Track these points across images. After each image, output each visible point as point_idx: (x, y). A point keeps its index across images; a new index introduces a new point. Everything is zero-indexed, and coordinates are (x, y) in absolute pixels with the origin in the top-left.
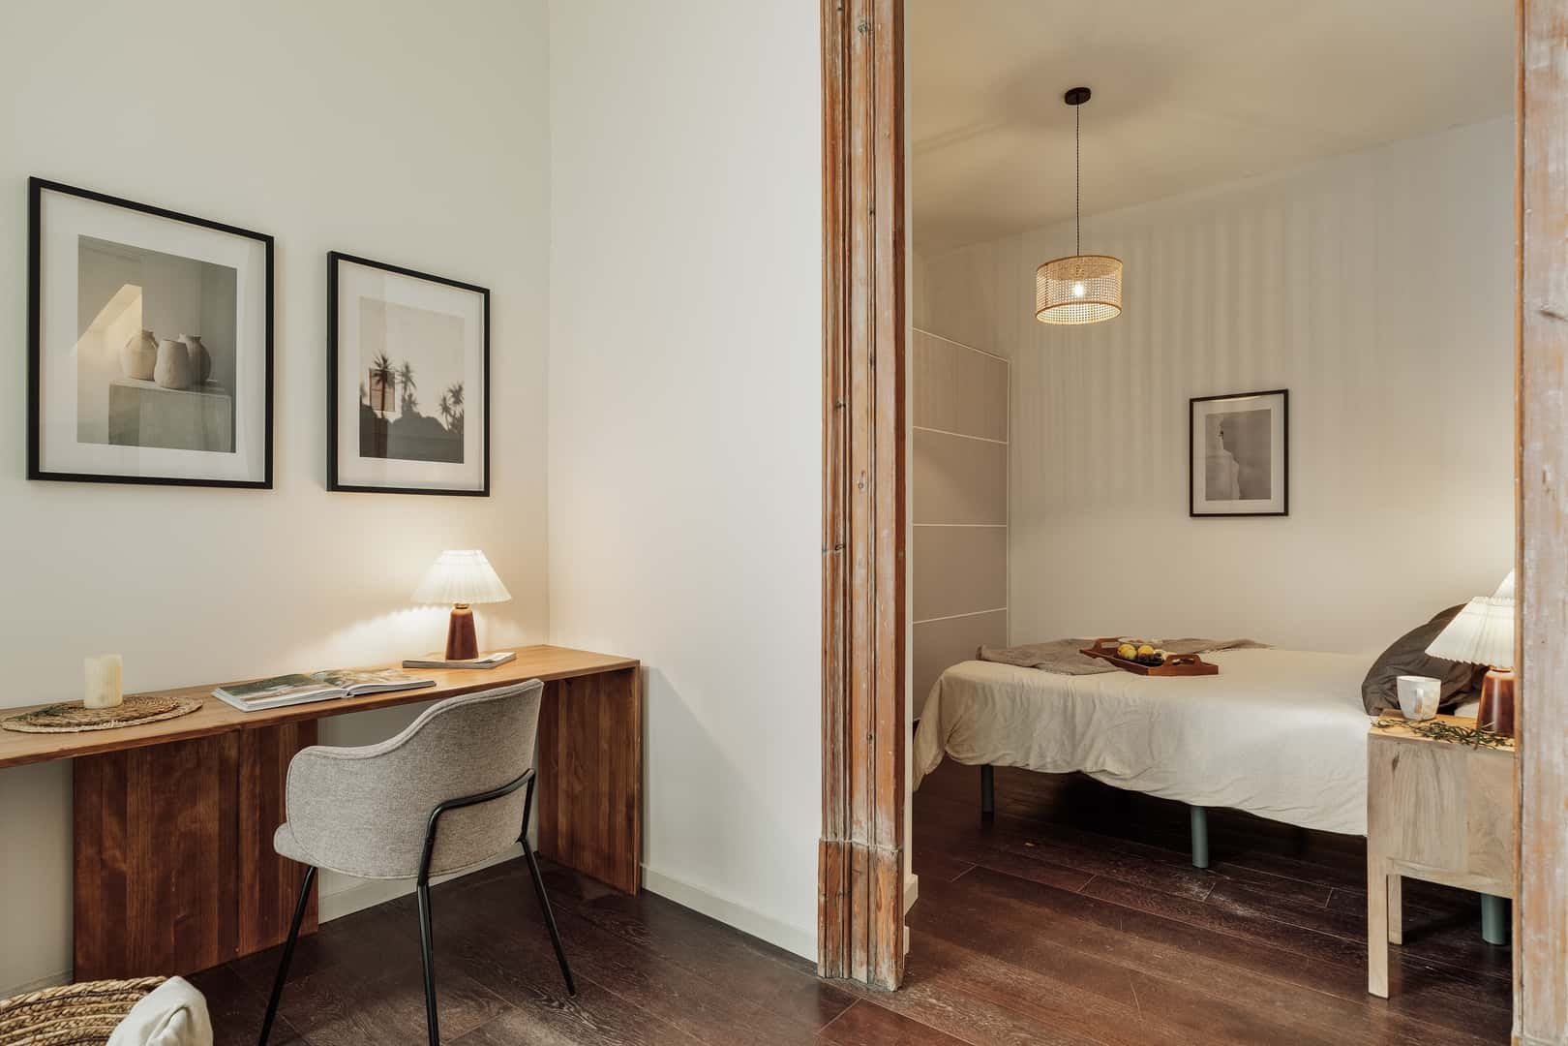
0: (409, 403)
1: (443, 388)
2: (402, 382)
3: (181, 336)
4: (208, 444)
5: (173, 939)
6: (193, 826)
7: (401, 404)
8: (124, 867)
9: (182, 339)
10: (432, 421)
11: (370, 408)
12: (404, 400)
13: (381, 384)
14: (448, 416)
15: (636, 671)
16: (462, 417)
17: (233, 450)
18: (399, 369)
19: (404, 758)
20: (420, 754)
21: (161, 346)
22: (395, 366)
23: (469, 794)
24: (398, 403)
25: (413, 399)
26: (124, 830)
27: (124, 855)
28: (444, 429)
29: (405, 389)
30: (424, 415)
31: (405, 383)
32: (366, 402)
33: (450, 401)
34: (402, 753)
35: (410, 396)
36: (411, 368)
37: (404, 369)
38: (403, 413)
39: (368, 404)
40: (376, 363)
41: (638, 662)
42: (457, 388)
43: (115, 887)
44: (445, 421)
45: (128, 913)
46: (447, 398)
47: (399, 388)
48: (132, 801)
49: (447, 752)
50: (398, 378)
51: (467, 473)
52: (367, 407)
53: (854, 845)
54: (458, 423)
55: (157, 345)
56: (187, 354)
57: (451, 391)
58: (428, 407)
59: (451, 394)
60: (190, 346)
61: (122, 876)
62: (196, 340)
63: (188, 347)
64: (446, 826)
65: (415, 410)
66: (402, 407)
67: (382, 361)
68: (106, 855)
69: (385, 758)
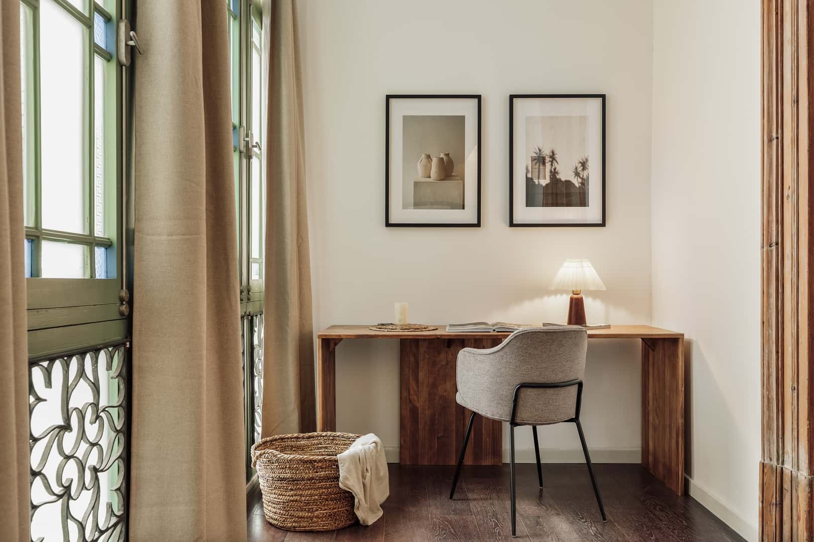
0: (554, 173)
1: (575, 162)
2: (550, 161)
3: (442, 154)
4: (453, 206)
5: (437, 446)
6: (445, 393)
7: (549, 174)
8: (418, 405)
9: (442, 155)
10: (568, 183)
11: (532, 179)
12: (551, 172)
13: (538, 164)
14: (579, 178)
15: (680, 341)
16: (588, 178)
17: (464, 208)
18: (548, 154)
19: (502, 356)
20: (509, 355)
21: (433, 160)
22: (547, 152)
23: (534, 382)
24: (548, 174)
25: (556, 171)
26: (418, 387)
27: (418, 398)
28: (576, 187)
29: (552, 165)
30: (563, 179)
31: (552, 162)
32: (529, 176)
33: (580, 169)
34: (501, 353)
35: (555, 169)
36: (555, 152)
37: (551, 154)
38: (550, 180)
39: (531, 177)
40: (535, 152)
41: (683, 335)
42: (585, 160)
43: (414, 411)
44: (576, 182)
45: (419, 426)
46: (578, 168)
47: (548, 165)
48: (421, 375)
49: (522, 356)
50: (548, 159)
51: (592, 212)
52: (529, 178)
53: (784, 469)
54: (584, 183)
55: (432, 160)
56: (444, 162)
57: (581, 163)
58: (566, 174)
59: (580, 165)
60: (445, 158)
61: (417, 408)
62: (447, 155)
63: (445, 159)
64: (523, 397)
65: (558, 177)
66: (550, 176)
67: (538, 151)
68: (412, 397)
69: (494, 355)
